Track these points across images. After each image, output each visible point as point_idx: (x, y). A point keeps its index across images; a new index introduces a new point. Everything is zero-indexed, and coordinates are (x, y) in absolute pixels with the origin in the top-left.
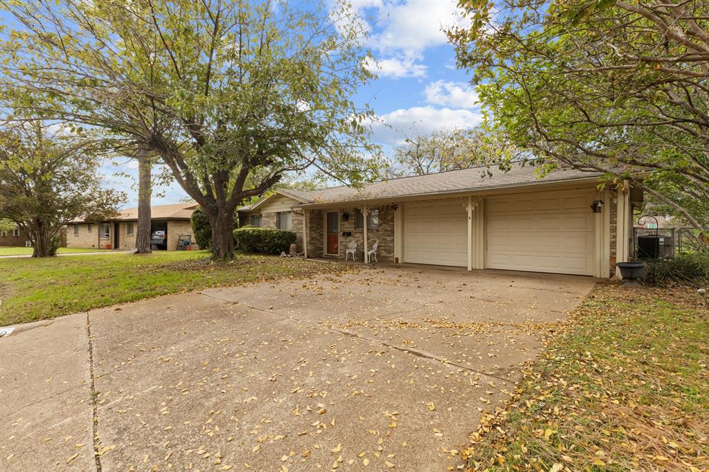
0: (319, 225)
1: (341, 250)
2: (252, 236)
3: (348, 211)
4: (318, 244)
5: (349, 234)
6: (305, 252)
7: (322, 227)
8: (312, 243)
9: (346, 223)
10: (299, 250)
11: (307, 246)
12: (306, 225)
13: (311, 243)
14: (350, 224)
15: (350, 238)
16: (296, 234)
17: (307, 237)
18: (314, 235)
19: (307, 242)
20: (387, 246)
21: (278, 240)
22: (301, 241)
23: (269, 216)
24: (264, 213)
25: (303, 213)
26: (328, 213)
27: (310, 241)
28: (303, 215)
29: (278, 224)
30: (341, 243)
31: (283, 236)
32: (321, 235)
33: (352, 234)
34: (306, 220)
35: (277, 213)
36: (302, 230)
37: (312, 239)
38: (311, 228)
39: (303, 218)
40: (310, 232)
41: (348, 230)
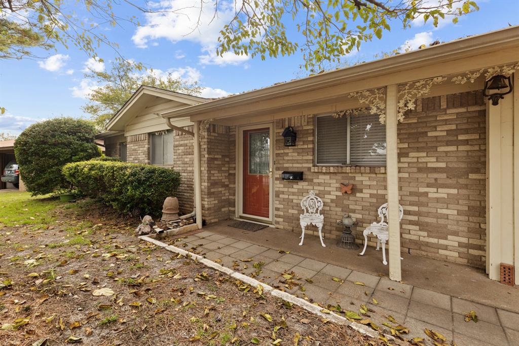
0: (227, 156)
1: (277, 209)
2: (89, 177)
3: (295, 123)
4: (226, 195)
5: (298, 176)
6: (198, 212)
7: (233, 160)
8: (213, 193)
9: (289, 150)
10: (184, 208)
11: (202, 199)
12: (201, 156)
13: (210, 194)
14: (303, 151)
15: (302, 185)
16: (178, 174)
17: (201, 181)
18: (217, 175)
19: (202, 191)
20: (428, 214)
21: (135, 188)
22: (191, 188)
23: (136, 140)
24: (129, 135)
25: (195, 131)
26: (245, 132)
27: (209, 188)
28: (193, 134)
29: (152, 155)
30: (277, 195)
31: (147, 179)
32: (232, 177)
33: (307, 175)
34: (200, 146)
35: (149, 134)
36: (192, 164)
37: (213, 184)
38: (210, 161)
39: (195, 141)
40: (210, 169)
41: (296, 167)
